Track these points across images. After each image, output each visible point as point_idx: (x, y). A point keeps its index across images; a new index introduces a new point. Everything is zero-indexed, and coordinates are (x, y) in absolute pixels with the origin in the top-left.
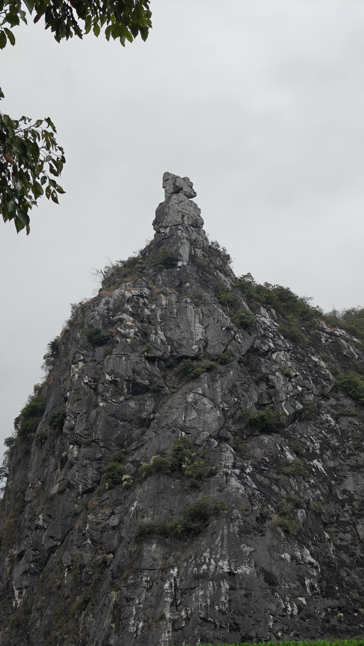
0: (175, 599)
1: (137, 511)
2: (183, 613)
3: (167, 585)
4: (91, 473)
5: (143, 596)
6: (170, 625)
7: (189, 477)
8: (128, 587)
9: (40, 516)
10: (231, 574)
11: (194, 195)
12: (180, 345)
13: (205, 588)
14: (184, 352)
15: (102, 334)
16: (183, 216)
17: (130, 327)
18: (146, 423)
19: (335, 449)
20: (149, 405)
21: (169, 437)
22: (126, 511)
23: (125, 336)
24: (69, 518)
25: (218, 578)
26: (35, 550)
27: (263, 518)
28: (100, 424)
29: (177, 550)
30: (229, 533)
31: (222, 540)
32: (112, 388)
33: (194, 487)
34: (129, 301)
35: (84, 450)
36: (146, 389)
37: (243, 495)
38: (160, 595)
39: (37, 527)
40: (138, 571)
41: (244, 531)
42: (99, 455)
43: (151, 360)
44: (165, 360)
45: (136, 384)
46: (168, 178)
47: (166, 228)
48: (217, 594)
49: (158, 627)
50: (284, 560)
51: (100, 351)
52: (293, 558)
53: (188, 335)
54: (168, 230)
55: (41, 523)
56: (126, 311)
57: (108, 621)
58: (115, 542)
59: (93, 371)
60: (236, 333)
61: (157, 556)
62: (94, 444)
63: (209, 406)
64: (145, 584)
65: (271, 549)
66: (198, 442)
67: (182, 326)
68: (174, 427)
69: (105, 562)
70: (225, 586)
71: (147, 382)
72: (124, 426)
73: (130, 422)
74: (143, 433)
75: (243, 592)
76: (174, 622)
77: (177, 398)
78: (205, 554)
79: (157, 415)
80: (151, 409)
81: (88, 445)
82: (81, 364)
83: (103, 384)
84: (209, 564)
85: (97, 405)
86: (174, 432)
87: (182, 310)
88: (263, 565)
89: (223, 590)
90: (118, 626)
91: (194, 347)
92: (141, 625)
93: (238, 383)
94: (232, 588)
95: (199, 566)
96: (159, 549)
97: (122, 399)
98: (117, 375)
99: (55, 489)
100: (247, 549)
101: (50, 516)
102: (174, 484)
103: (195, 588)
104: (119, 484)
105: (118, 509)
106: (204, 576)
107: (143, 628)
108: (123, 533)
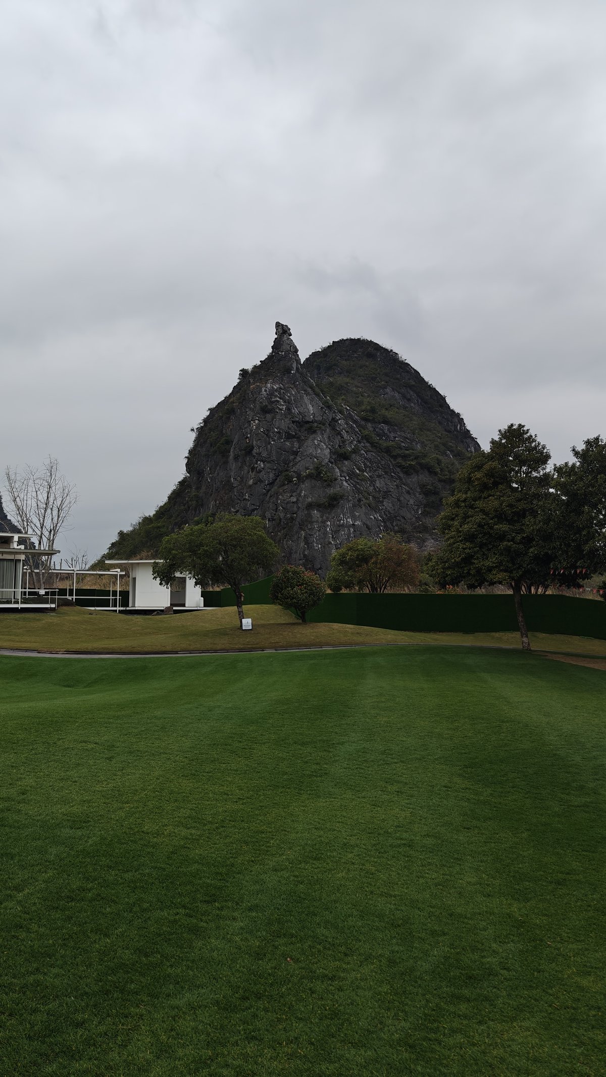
0: (333, 536)
1: (305, 495)
2: (338, 541)
3: (328, 529)
4: (271, 475)
5: (317, 533)
6: (334, 546)
7: (326, 481)
8: (309, 529)
9: (247, 495)
10: (353, 525)
11: (291, 335)
12: (305, 416)
13: (344, 531)
14: (307, 419)
15: (268, 407)
16: (291, 347)
17: (283, 405)
18: (296, 453)
19: (370, 467)
20: (296, 445)
21: (309, 461)
22: (300, 495)
23: (281, 410)
24: (261, 496)
25: (349, 526)
26: (244, 510)
27: (360, 500)
28: (274, 452)
29: (326, 514)
30: (349, 507)
31: (347, 509)
32: (277, 435)
33: (329, 485)
34: (276, 390)
35: (268, 465)
36: (294, 437)
37: (350, 490)
38: (326, 533)
39: (245, 499)
40: (312, 523)
41: (354, 506)
42: (275, 468)
43: (293, 422)
44: (299, 423)
45: (289, 434)
46: (278, 325)
47: (282, 352)
48: (349, 533)
49: (329, 547)
50: (371, 518)
51: (269, 416)
52: (375, 518)
53: (307, 411)
54: (283, 353)
55: (247, 497)
56: (276, 396)
57: (302, 544)
58: (295, 509)
59: (266, 426)
60: (325, 410)
61: (318, 516)
62: (272, 462)
63: (325, 447)
64: (317, 528)
65: (366, 514)
66: (323, 464)
67: (303, 406)
68: (311, 456)
69: (292, 518)
70: (352, 530)
71: (294, 433)
72: (285, 454)
73: (287, 452)
74: (295, 458)
75: (359, 533)
76: (336, 545)
77: (309, 442)
78: (341, 516)
79: (301, 449)
80: (297, 446)
81: (269, 462)
82: (257, 421)
83: (273, 433)
84: (343, 520)
85: (270, 443)
86: (311, 458)
87: (302, 397)
88: (364, 521)
89: (352, 532)
90: (308, 546)
91: (311, 417)
92: (320, 546)
93: (331, 435)
94: (354, 531)
95: (340, 521)
96: (318, 513)
97: (282, 440)
98: (281, 429)
99: (251, 482)
100: (357, 514)
101: (251, 494)
102: (318, 483)
103: (339, 531)
104: (291, 482)
105: (294, 494)
106: (343, 525)
107: (321, 547)
108: (300, 505)
